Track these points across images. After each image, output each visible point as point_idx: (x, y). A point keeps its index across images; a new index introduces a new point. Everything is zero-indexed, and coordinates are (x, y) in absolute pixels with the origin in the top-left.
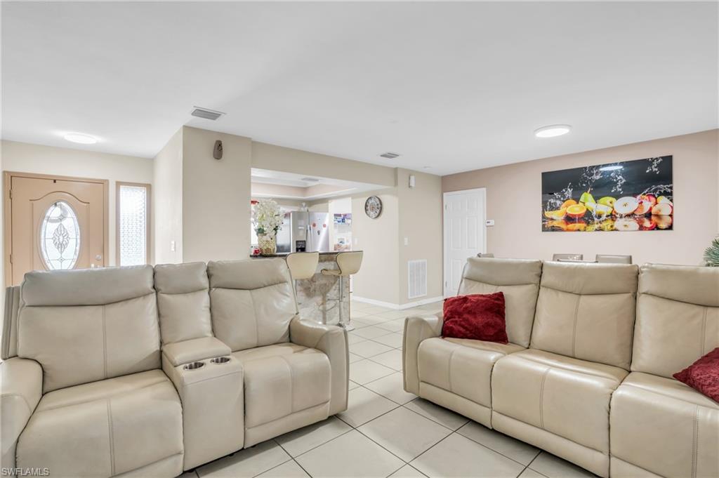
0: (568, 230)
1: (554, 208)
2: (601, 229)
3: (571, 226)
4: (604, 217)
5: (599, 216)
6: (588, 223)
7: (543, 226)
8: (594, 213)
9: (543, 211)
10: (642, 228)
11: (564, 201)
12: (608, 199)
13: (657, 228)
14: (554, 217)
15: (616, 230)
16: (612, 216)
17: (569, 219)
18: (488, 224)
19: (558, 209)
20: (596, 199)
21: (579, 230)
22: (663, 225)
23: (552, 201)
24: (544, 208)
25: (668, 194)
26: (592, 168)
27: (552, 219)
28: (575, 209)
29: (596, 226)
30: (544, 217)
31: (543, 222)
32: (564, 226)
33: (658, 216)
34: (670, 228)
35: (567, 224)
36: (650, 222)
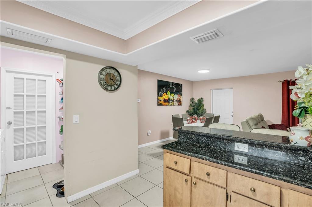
0: (165, 105)
1: (161, 96)
2: (171, 105)
3: (165, 103)
4: (172, 101)
5: (171, 100)
6: (169, 103)
7: (158, 103)
8: (170, 99)
9: (158, 97)
10: (178, 105)
11: (164, 93)
12: (173, 95)
13: (180, 105)
14: (161, 100)
15: (174, 105)
16: (173, 100)
17: (165, 101)
18: (138, 101)
19: (162, 96)
20: (171, 94)
21: (167, 105)
22: (181, 104)
23: (160, 92)
24: (158, 95)
25: (182, 95)
26: (170, 82)
27: (160, 100)
28: (166, 97)
29: (171, 104)
30: (158, 99)
31: (158, 101)
32: (163, 103)
33: (180, 101)
34: (182, 105)
35: (164, 103)
36: (180, 103)
